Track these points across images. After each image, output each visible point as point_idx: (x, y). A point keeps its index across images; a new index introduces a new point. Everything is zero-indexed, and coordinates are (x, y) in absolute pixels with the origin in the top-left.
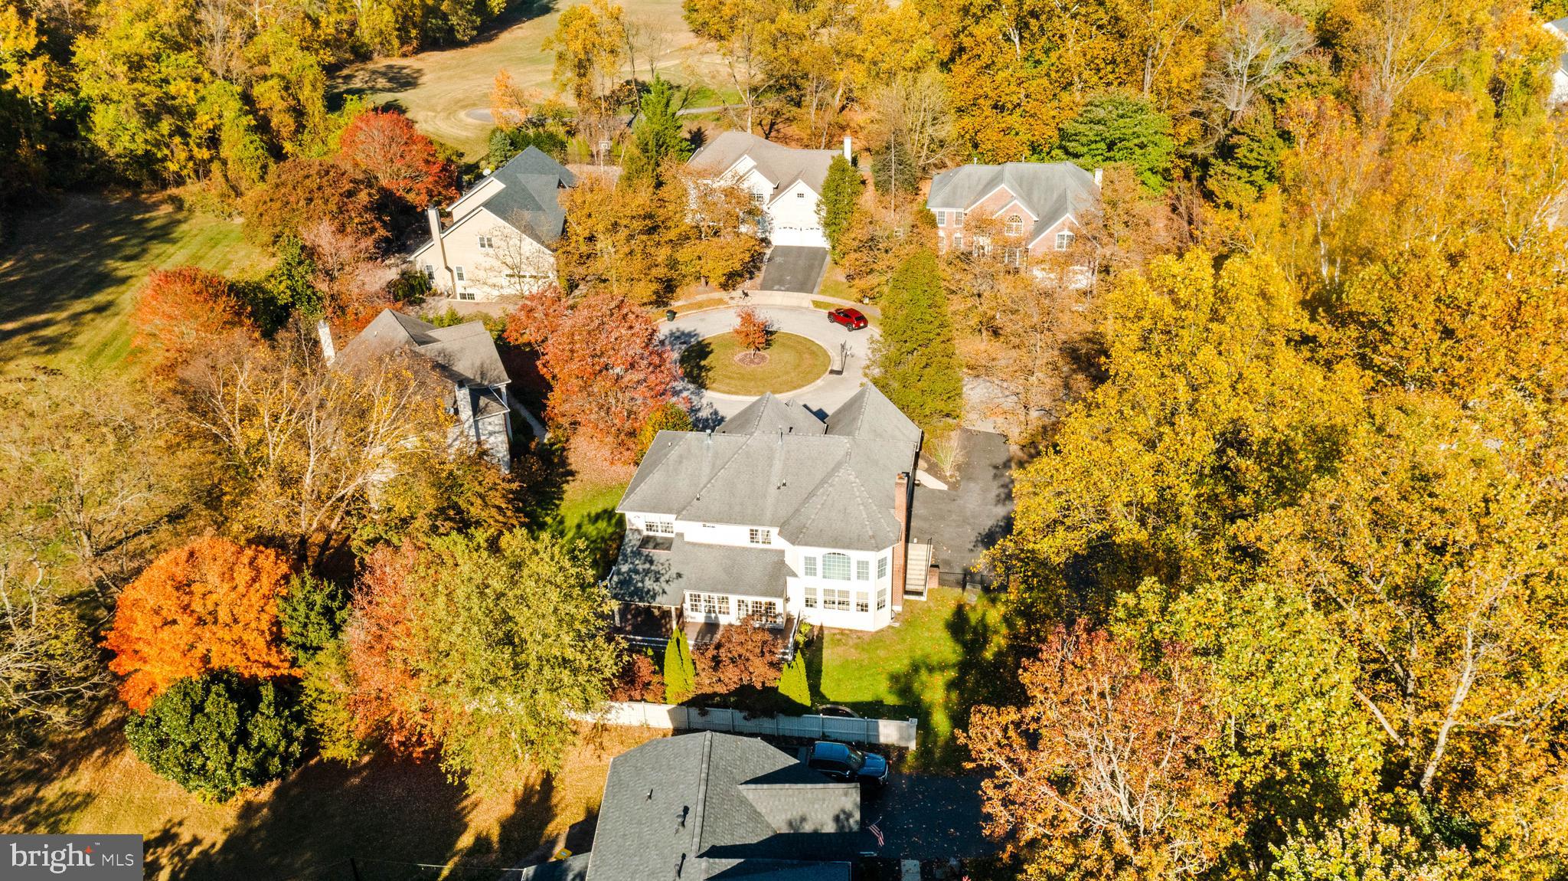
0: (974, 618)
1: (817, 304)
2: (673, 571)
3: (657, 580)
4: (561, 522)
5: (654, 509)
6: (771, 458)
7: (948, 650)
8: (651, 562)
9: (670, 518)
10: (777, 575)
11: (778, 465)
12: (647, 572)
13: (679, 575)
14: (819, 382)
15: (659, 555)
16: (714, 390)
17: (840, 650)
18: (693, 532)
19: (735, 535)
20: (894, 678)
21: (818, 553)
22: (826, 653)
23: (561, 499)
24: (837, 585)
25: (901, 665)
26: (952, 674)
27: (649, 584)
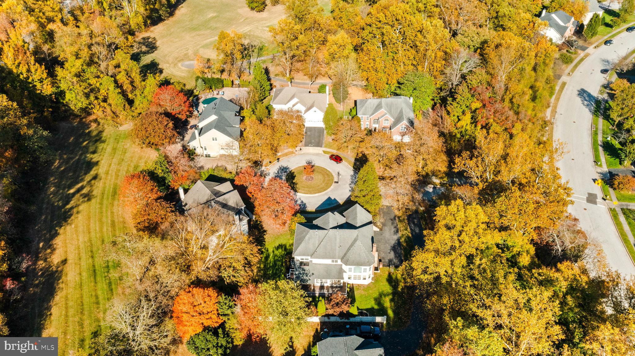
0: (394, 277)
1: (324, 152)
2: (311, 273)
3: (307, 276)
4: (267, 251)
5: (304, 255)
6: (335, 238)
7: (388, 289)
8: (304, 270)
9: (309, 258)
10: (341, 272)
11: (338, 240)
12: (303, 273)
13: (313, 274)
14: (332, 187)
15: (306, 268)
16: (300, 192)
17: (359, 291)
18: (315, 261)
19: (328, 261)
20: (376, 299)
21: (353, 267)
22: (355, 293)
23: (265, 242)
24: (358, 274)
25: (376, 295)
26: (391, 297)
27: (305, 277)
